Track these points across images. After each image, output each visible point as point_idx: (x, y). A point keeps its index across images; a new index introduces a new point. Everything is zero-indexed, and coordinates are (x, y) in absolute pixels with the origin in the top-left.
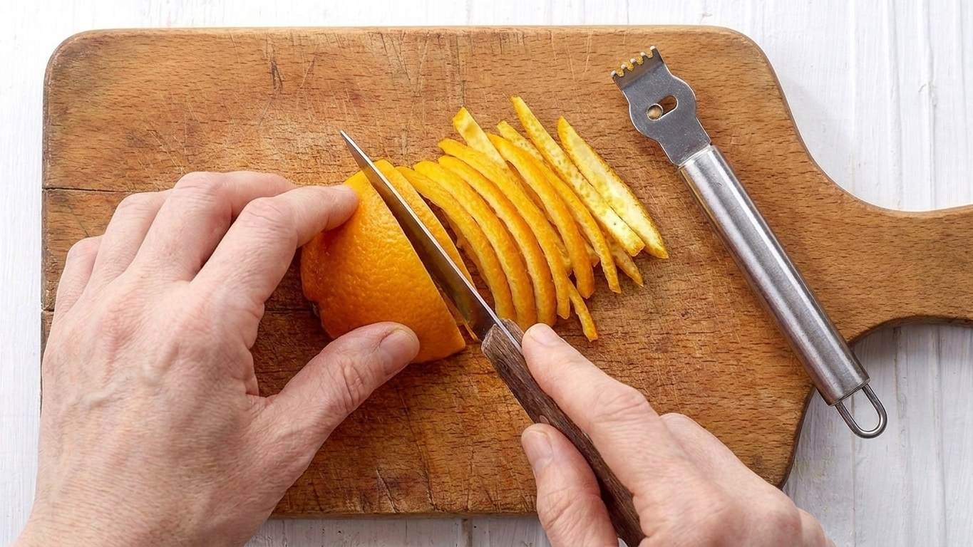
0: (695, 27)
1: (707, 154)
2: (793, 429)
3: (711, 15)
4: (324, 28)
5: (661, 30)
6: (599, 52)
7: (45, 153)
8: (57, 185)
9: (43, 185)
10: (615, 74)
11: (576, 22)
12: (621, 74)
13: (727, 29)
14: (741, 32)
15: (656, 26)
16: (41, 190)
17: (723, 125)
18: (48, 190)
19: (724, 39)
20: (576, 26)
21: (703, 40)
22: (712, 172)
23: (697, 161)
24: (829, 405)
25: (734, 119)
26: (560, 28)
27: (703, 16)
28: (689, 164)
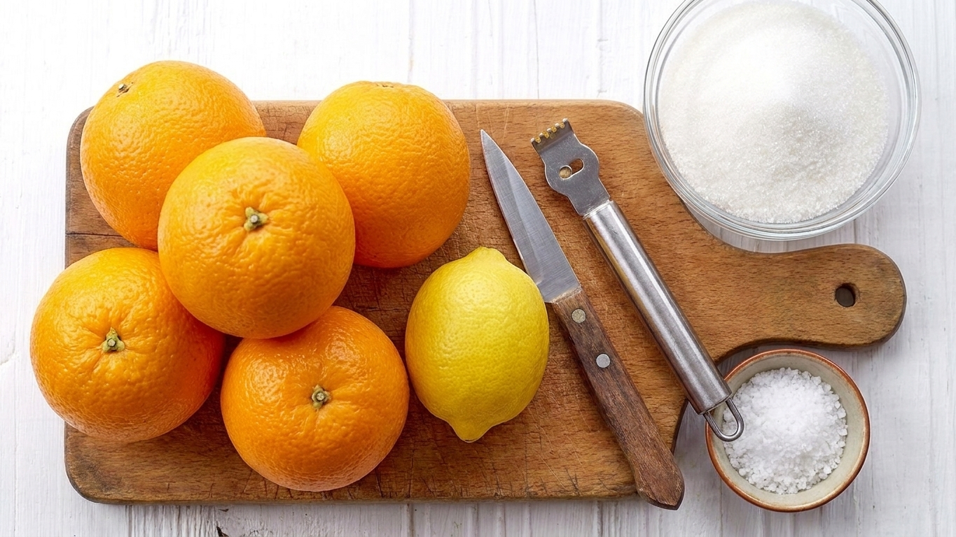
0: (592, 101)
1: (607, 208)
2: (673, 430)
3: (606, 91)
4: (294, 102)
5: (565, 104)
6: (515, 121)
7: (68, 203)
8: (77, 231)
9: (66, 231)
10: (534, 141)
11: (496, 97)
12: (539, 140)
13: (621, 104)
14: (630, 105)
15: (561, 100)
16: (64, 235)
17: (615, 182)
18: (70, 235)
19: (616, 111)
20: (496, 100)
21: (600, 111)
22: (611, 222)
23: (598, 213)
24: (698, 413)
25: (625, 177)
26: (483, 101)
27: (600, 91)
28: (593, 215)
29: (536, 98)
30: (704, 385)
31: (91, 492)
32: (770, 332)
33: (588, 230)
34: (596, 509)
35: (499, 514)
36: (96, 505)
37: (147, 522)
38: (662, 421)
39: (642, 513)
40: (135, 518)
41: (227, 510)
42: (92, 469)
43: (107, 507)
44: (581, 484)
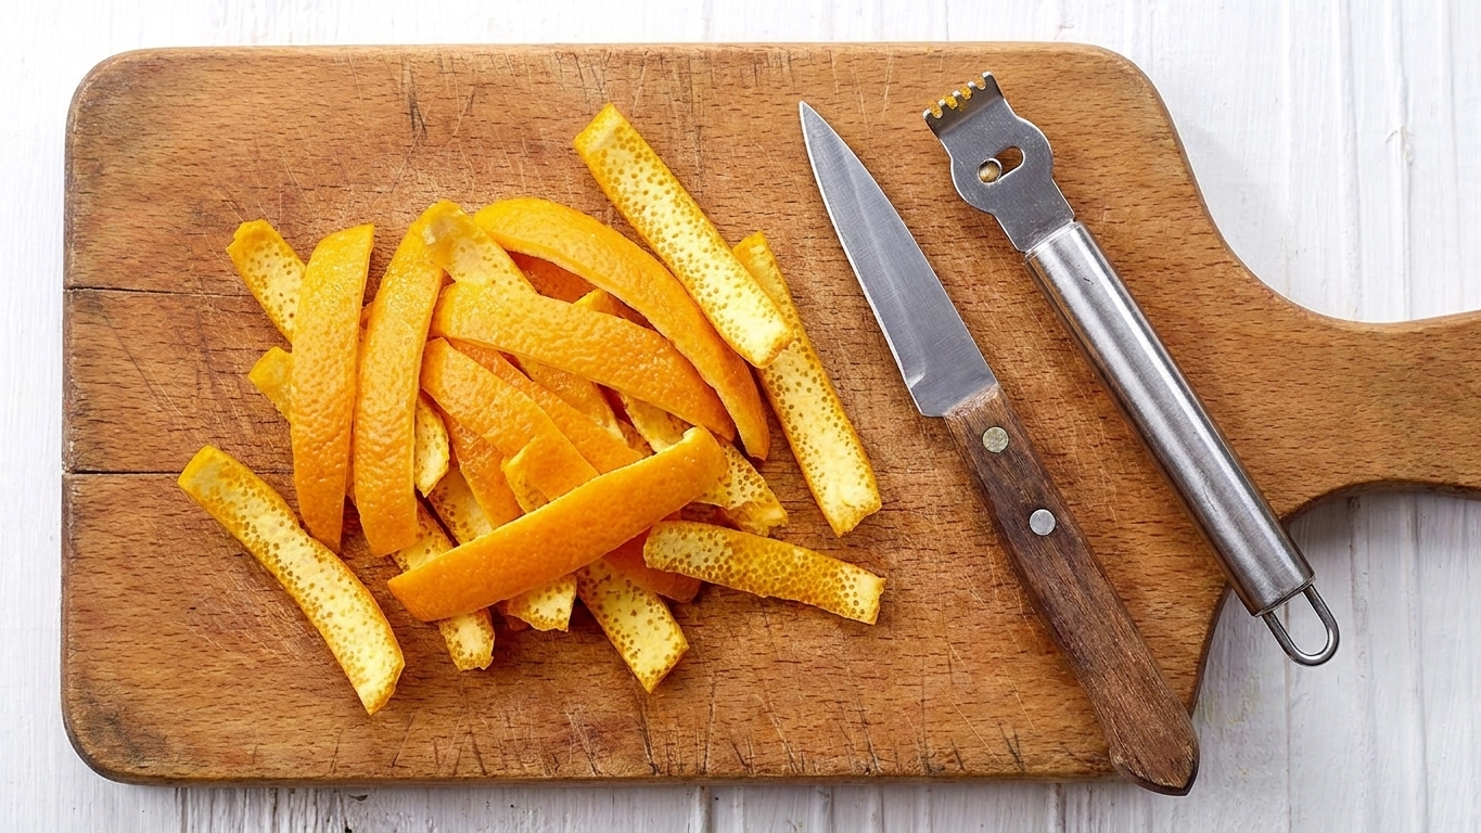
0: (1050, 46)
1: (1069, 234)
2: (1197, 651)
3: (1073, 27)
4: (488, 46)
5: (997, 49)
6: (905, 81)
7: (68, 235)
8: (87, 283)
9: (64, 282)
10: (930, 115)
11: (869, 37)
12: (938, 114)
13: (1100, 50)
14: (1118, 52)
15: (988, 43)
16: (61, 290)
17: (1090, 191)
18: (72, 289)
19: (1092, 62)
20: (869, 43)
21: (1063, 65)
22: (1076, 260)
23: (1055, 245)
24: (1253, 614)
25: (1108, 181)
26: (846, 46)
27: (1061, 27)
28: (1043, 250)
29: (945, 40)
30: (1263, 561)
31: (110, 763)
32: (1378, 469)
33: (1036, 279)
34: (1053, 797)
35: (872, 807)
36: (120, 790)
37: (215, 821)
38: (1176, 635)
39: (1140, 804)
40: (193, 811)
41: (365, 797)
42: (113, 721)
43: (140, 791)
44: (1027, 751)
